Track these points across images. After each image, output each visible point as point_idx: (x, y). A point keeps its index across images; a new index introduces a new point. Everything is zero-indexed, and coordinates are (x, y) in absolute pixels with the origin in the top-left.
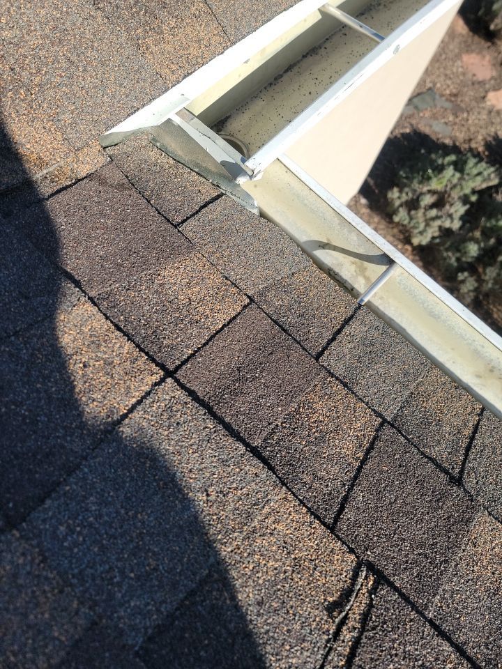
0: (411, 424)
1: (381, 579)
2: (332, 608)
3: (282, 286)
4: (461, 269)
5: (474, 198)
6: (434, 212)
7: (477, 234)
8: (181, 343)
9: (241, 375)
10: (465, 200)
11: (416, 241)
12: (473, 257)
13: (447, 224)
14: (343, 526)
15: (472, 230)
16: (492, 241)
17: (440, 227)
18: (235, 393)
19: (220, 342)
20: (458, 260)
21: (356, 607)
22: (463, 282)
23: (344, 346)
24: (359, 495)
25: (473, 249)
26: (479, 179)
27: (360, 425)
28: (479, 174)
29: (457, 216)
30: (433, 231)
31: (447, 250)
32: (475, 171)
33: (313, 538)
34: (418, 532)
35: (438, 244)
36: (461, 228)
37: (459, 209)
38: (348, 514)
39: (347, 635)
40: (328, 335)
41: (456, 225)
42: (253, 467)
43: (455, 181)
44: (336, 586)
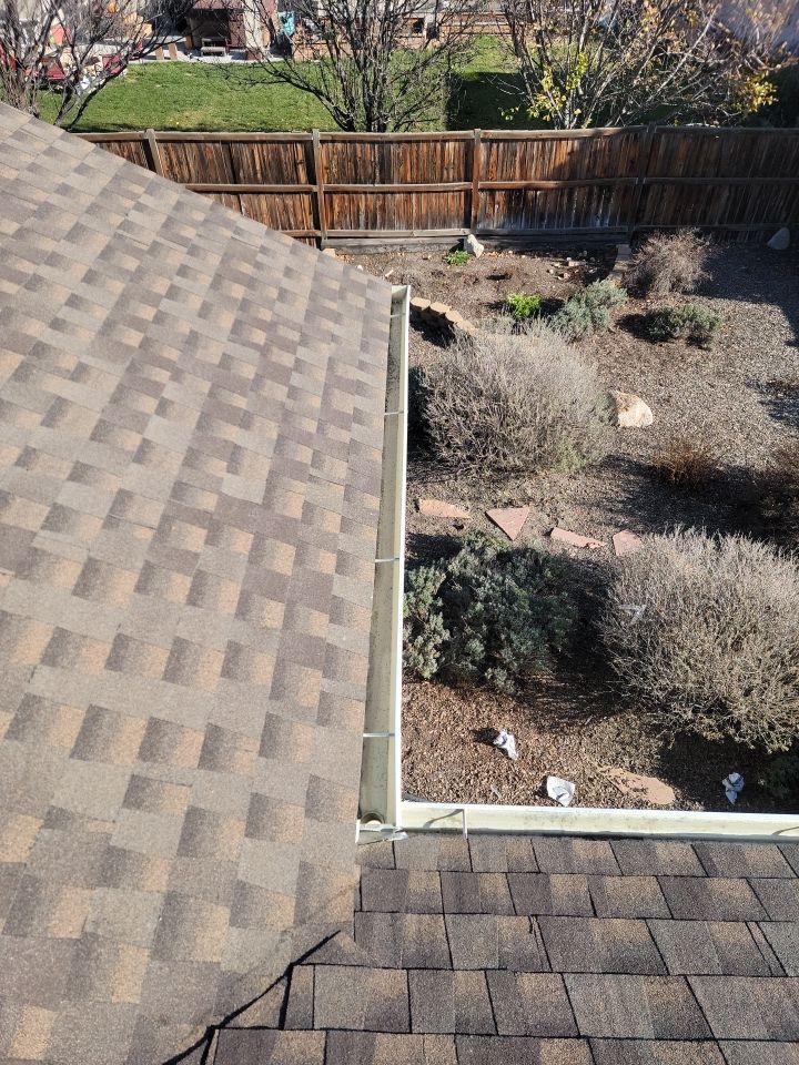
0: (514, 867)
1: (536, 916)
2: (530, 932)
3: (441, 857)
4: (483, 668)
5: (440, 603)
6: (420, 639)
7: (468, 630)
8: (437, 902)
9: (459, 897)
10: (435, 610)
11: (427, 674)
12: (482, 652)
13: (439, 640)
14: (518, 912)
15: (461, 630)
16: (484, 627)
17: (435, 647)
18: (463, 903)
19: (445, 893)
20: (473, 662)
21: (535, 927)
22: (493, 677)
23: (476, 860)
24: (516, 901)
25: (477, 646)
26: (429, 584)
27: (501, 880)
28: (426, 580)
29: (440, 627)
30: (433, 655)
31: (458, 661)
32: (421, 581)
33: (514, 921)
34: (538, 897)
35: (446, 662)
36: (451, 635)
37: (437, 621)
38: (518, 908)
39: (538, 934)
40: (468, 860)
41: (446, 635)
42: (485, 917)
43: (413, 600)
44: (527, 926)
